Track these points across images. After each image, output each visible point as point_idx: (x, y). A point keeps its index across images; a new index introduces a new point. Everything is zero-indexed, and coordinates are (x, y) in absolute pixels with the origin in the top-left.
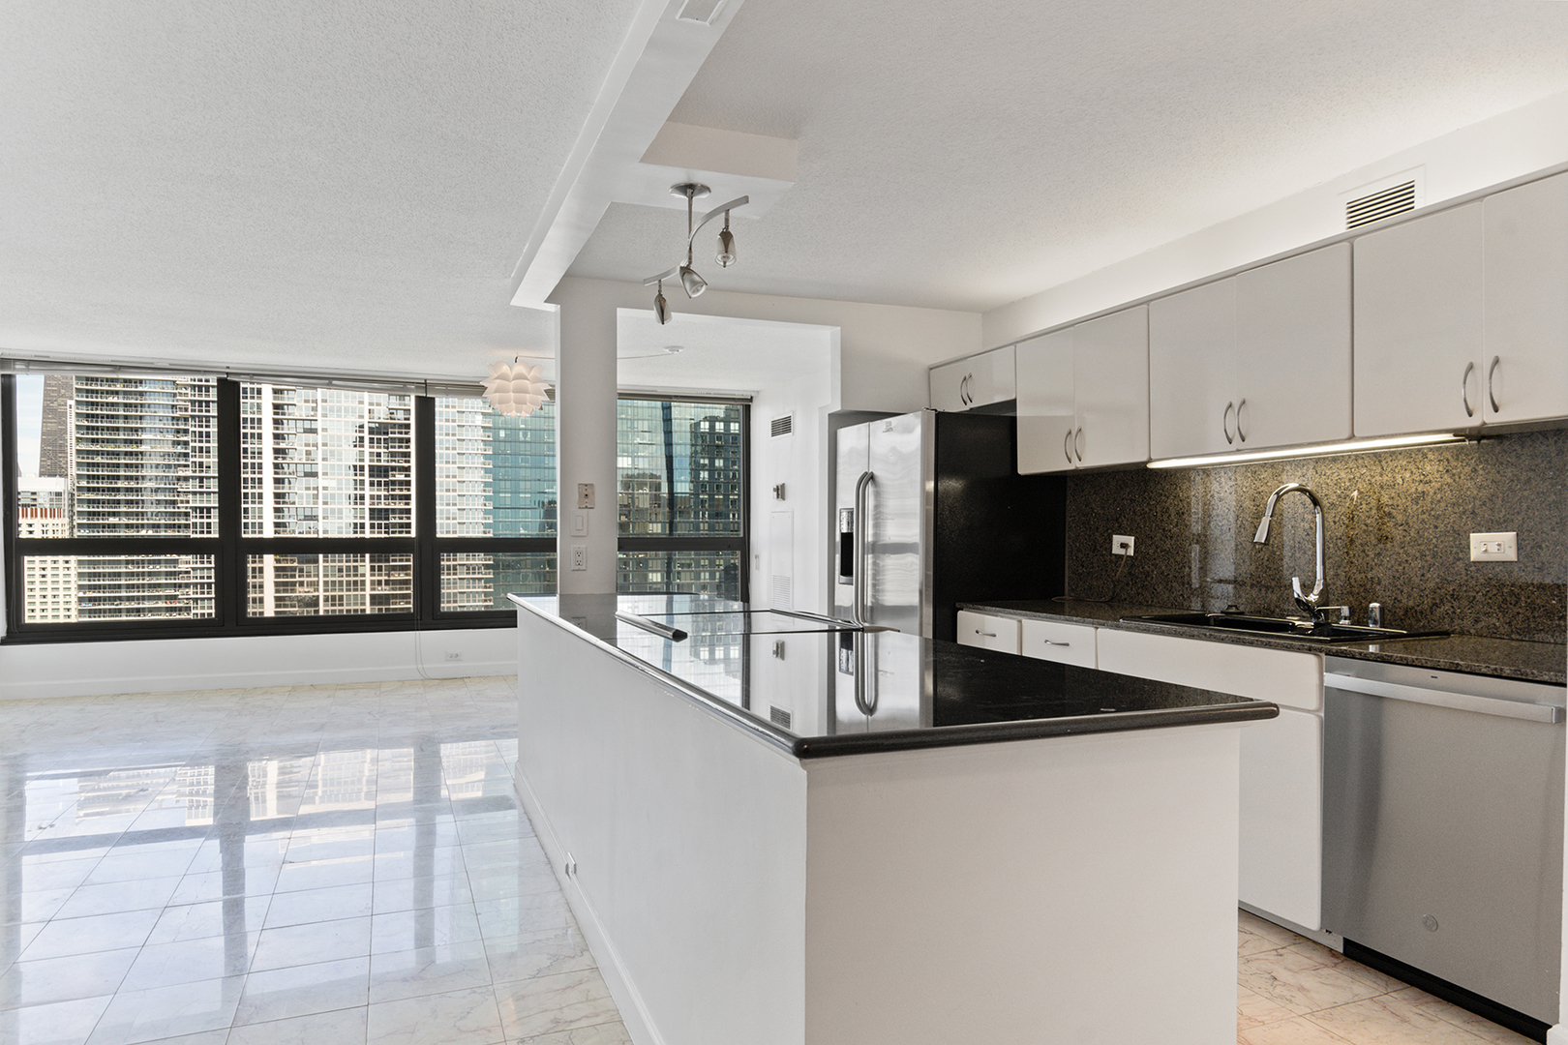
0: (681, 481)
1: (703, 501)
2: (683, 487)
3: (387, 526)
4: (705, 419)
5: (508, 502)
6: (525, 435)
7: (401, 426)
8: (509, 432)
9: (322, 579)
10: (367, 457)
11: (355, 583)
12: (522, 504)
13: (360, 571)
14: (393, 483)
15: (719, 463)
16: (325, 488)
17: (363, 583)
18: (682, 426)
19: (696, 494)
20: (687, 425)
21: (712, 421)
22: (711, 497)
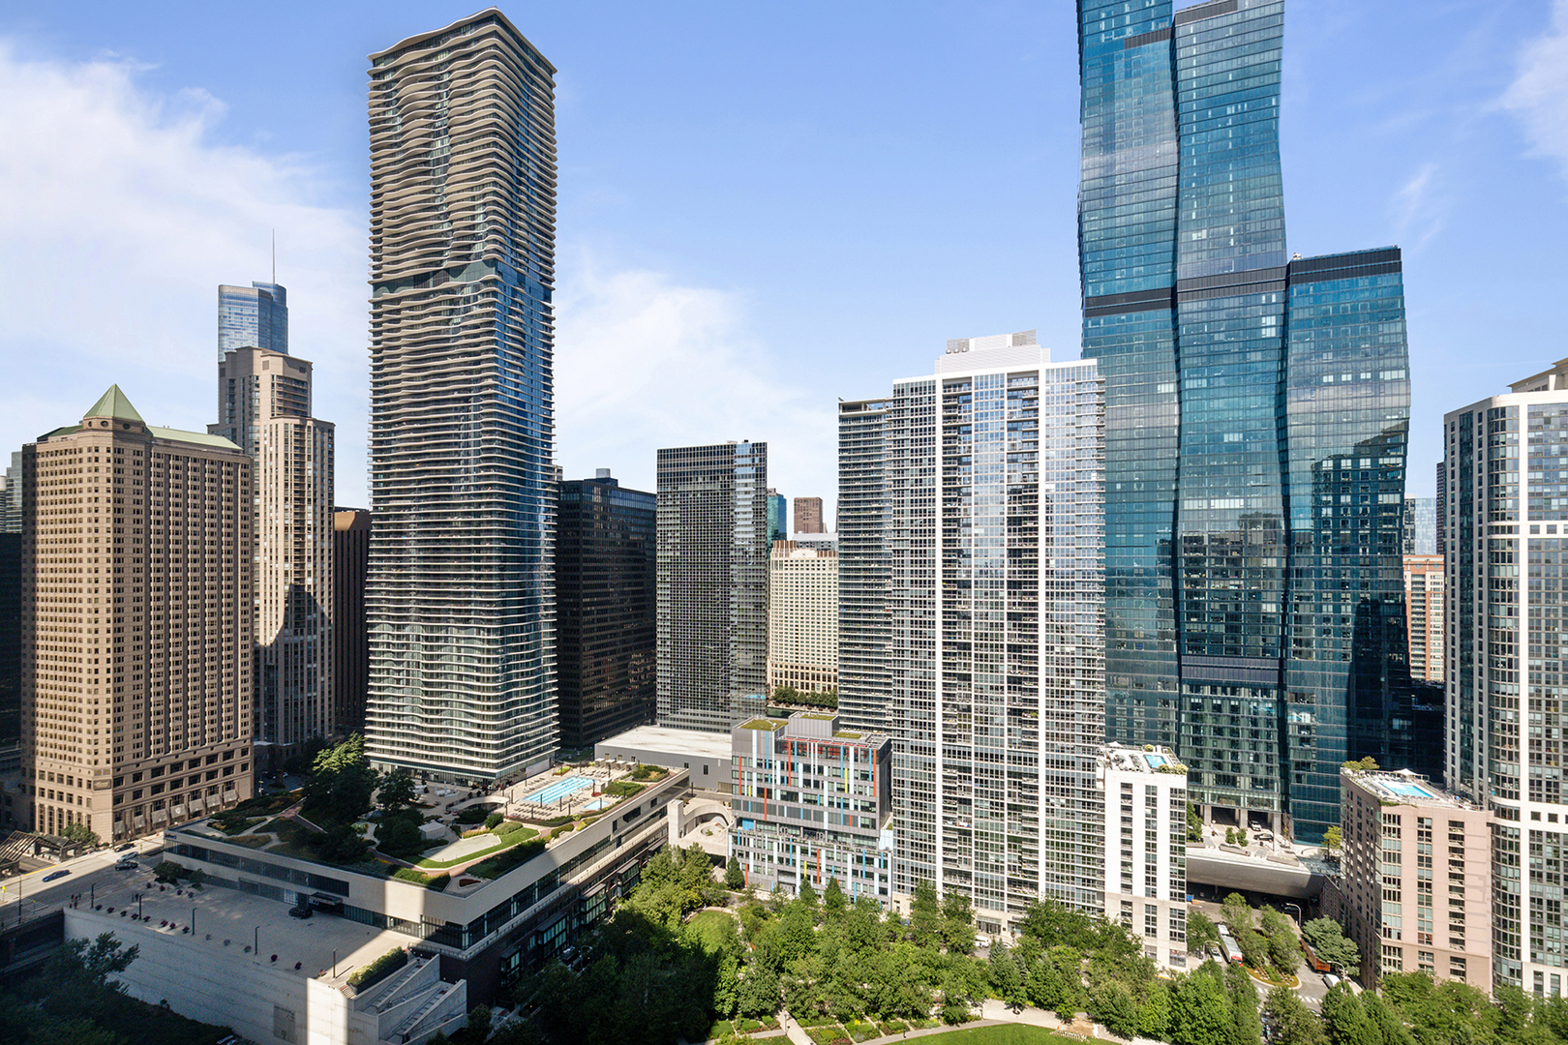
0: (1300, 519)
1: (1326, 537)
2: (1303, 523)
3: (1020, 562)
4: (1331, 458)
5: (1123, 542)
6: (1139, 486)
7: (1032, 486)
8: (1124, 485)
9: (973, 600)
10: (1006, 511)
11: (997, 603)
12: (1136, 543)
13: (1001, 594)
14: (1025, 529)
15: (1346, 499)
16: (976, 535)
17: (1002, 603)
18: (1300, 467)
19: (1317, 530)
20: (1307, 466)
21: (1337, 459)
22: (1336, 533)
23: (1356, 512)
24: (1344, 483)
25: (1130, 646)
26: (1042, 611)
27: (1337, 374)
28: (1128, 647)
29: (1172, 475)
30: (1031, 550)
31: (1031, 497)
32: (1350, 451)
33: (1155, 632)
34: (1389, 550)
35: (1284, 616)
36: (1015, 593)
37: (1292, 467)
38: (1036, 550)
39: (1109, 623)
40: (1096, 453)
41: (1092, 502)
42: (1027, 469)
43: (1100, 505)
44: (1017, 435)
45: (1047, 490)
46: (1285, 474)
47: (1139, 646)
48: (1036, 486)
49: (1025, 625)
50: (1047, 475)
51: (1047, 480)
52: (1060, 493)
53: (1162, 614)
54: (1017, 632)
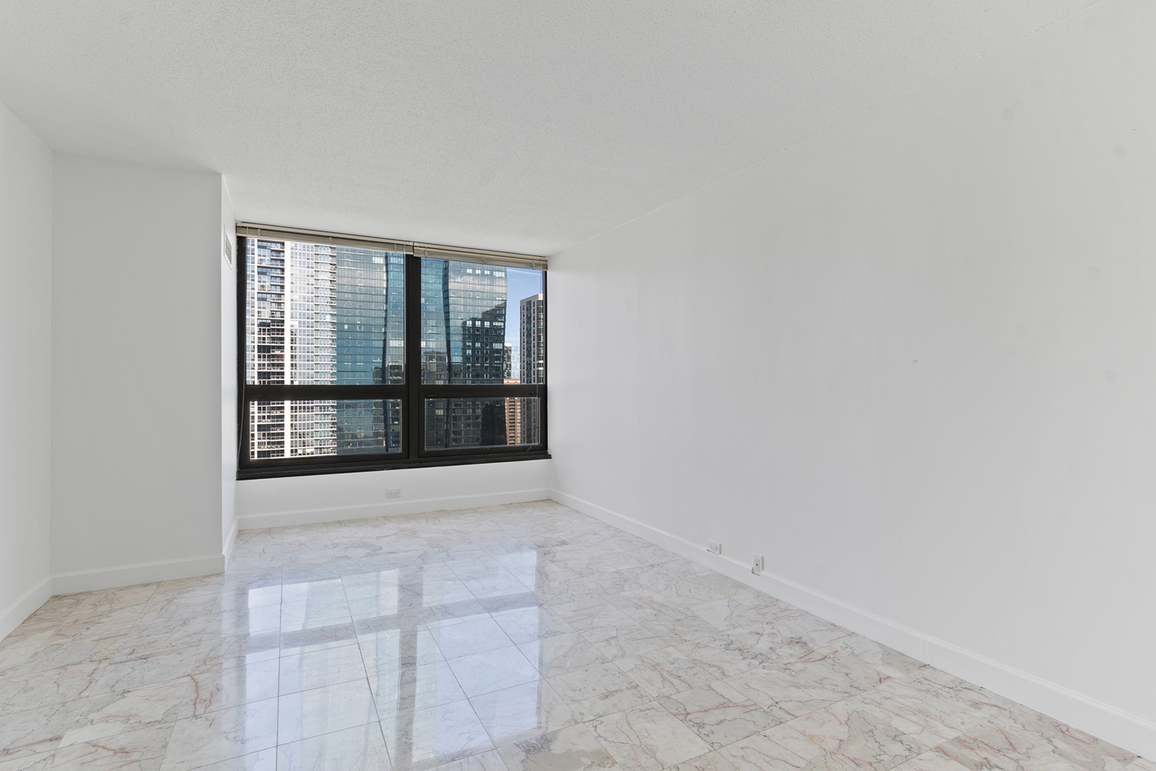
0: (456, 356)
1: (469, 367)
2: (457, 359)
4: (471, 319)
5: (349, 368)
6: (360, 328)
7: (278, 321)
8: (350, 326)
10: (256, 340)
12: (358, 369)
14: (273, 356)
15: (478, 345)
18: (456, 323)
19: (464, 363)
20: (459, 323)
21: (474, 320)
22: (473, 365)
23: (482, 353)
24: (477, 335)
25: (354, 445)
26: (287, 422)
27: (474, 270)
28: (352, 446)
29: (382, 322)
30: (278, 373)
31: (278, 330)
32: (480, 317)
33: (371, 433)
34: (497, 376)
35: (448, 416)
36: (264, 409)
37: (452, 323)
38: (283, 373)
39: (340, 429)
40: (329, 300)
41: (326, 338)
42: (274, 307)
43: (333, 340)
44: (264, 278)
45: (292, 326)
46: (448, 327)
47: (361, 444)
48: (283, 322)
49: (273, 434)
50: (292, 314)
51: (292, 317)
52: (302, 328)
53: (376, 420)
54: (266, 441)
